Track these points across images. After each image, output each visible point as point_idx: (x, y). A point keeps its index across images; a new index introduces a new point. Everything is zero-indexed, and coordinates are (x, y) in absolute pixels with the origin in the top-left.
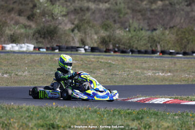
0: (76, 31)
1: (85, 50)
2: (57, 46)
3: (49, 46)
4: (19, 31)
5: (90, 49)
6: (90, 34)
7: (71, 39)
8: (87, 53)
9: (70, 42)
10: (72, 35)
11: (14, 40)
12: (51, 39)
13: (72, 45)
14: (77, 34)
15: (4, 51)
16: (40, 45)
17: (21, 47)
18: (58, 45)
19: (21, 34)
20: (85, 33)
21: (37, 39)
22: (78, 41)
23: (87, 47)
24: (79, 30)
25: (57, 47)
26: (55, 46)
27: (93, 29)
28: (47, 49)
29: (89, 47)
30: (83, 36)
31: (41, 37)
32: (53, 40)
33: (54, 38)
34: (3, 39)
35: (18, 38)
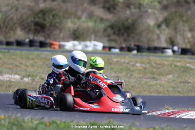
0: (164, 26)
1: (174, 52)
2: (135, 45)
3: (124, 45)
4: (85, 25)
5: (180, 50)
6: (182, 31)
7: (155, 37)
8: (175, 55)
9: (153, 41)
10: (157, 31)
11: (77, 36)
12: (128, 36)
13: (156, 44)
14: (164, 30)
15: (61, 50)
16: (113, 44)
17: (86, 46)
18: (137, 44)
19: (88, 29)
20: (175, 29)
21: (109, 36)
22: (166, 41)
23: (176, 48)
24: (167, 26)
25: (135, 48)
26: (132, 46)
27: (186, 25)
28: (121, 49)
29: (179, 49)
30: (173, 33)
31: (114, 33)
32: (130, 38)
33: (132, 35)
34: (62, 35)
35: (83, 33)
